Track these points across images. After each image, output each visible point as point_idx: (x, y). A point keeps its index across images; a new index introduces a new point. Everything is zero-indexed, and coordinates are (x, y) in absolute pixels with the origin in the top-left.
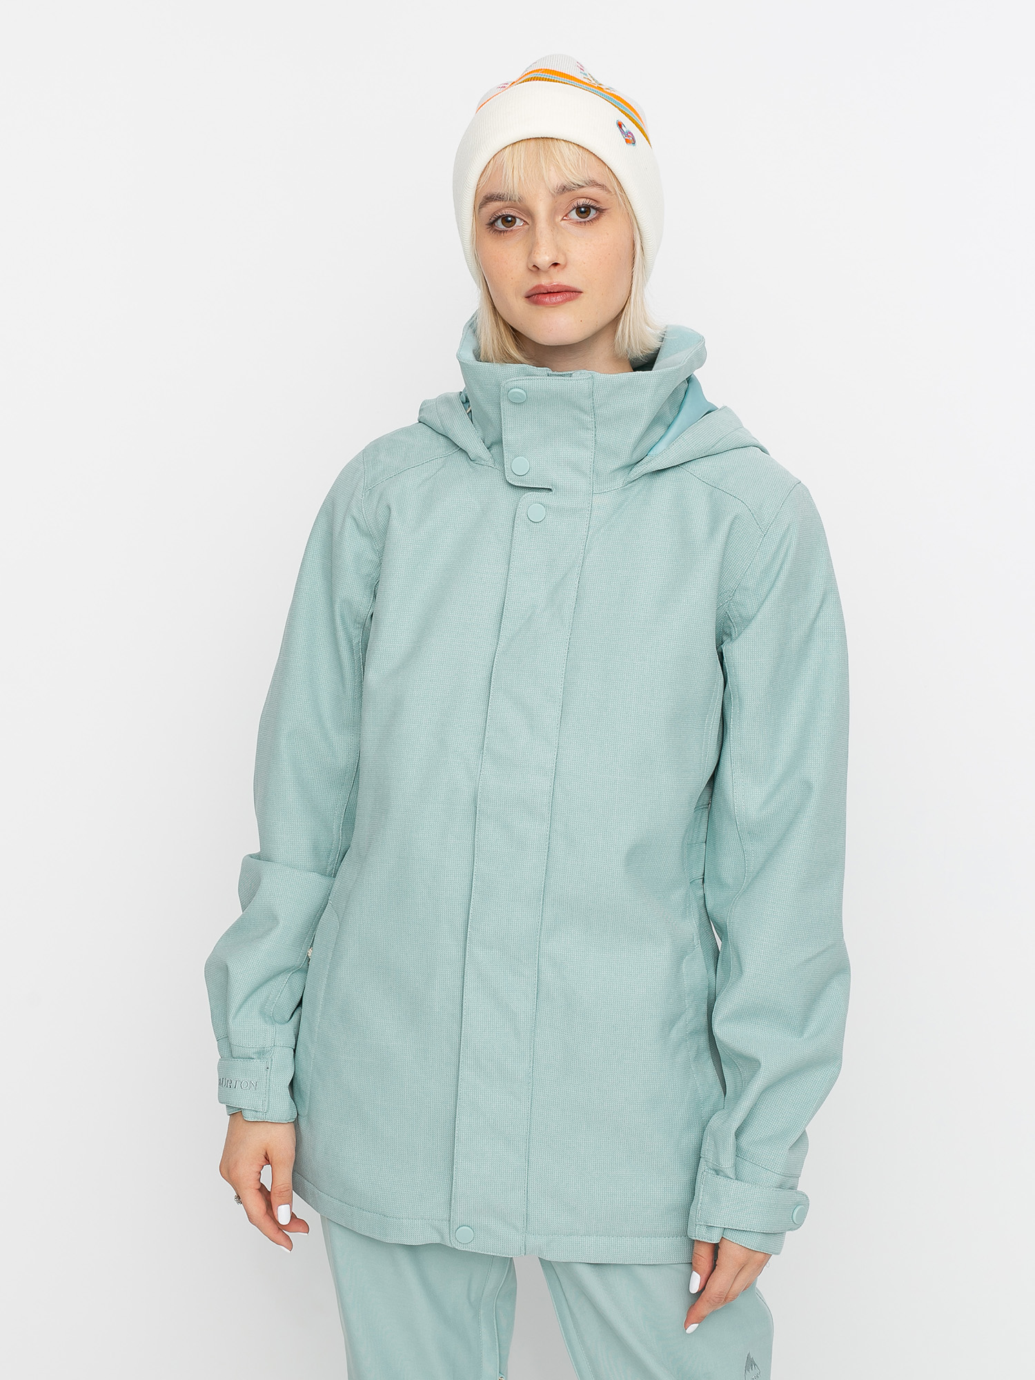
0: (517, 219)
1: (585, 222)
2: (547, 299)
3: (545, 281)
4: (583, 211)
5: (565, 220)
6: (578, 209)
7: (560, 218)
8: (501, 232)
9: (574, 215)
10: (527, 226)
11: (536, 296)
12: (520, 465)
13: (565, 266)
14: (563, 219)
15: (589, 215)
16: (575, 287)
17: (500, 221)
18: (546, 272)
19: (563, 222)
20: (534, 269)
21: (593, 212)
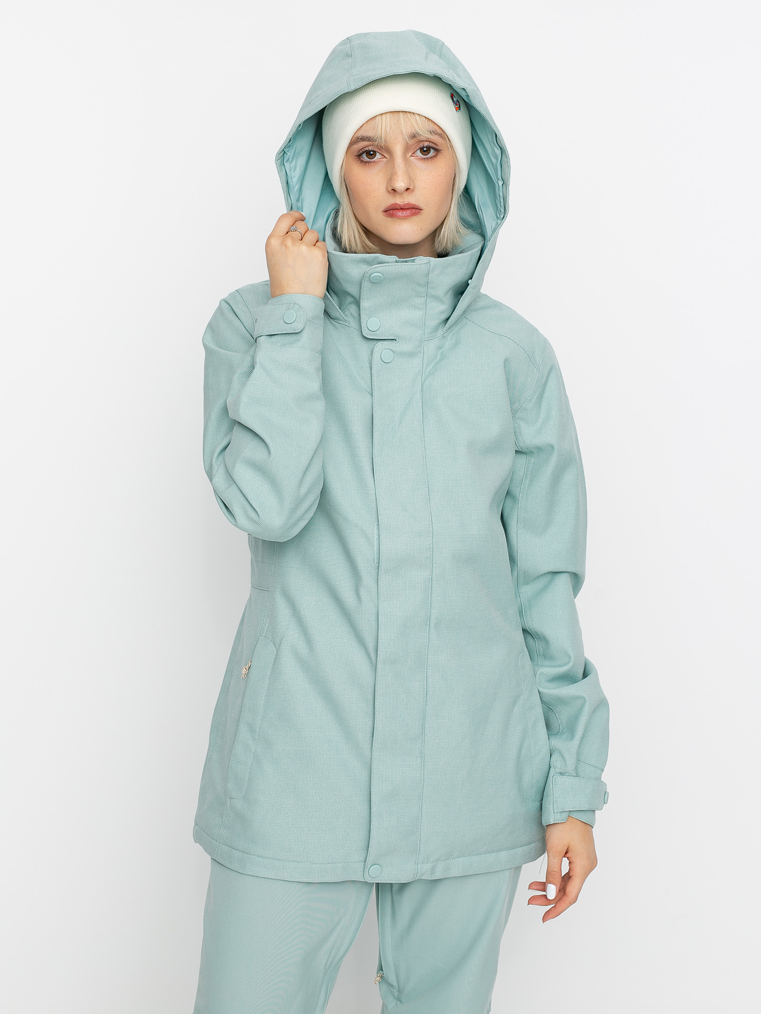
0: (377, 153)
1: (427, 158)
2: (400, 213)
3: (399, 201)
4: (425, 150)
5: (413, 156)
6: (422, 150)
7: (410, 154)
8: (366, 162)
9: (419, 153)
10: (385, 159)
11: (391, 211)
12: (373, 324)
13: (413, 191)
14: (411, 156)
15: (429, 153)
16: (419, 205)
17: (364, 155)
18: (401, 194)
19: (412, 158)
20: (393, 191)
21: (432, 151)
